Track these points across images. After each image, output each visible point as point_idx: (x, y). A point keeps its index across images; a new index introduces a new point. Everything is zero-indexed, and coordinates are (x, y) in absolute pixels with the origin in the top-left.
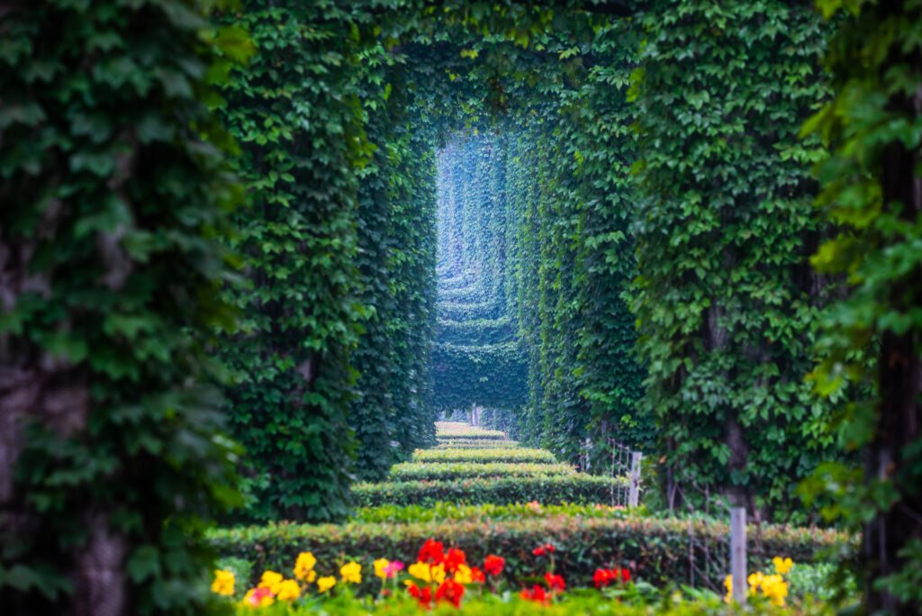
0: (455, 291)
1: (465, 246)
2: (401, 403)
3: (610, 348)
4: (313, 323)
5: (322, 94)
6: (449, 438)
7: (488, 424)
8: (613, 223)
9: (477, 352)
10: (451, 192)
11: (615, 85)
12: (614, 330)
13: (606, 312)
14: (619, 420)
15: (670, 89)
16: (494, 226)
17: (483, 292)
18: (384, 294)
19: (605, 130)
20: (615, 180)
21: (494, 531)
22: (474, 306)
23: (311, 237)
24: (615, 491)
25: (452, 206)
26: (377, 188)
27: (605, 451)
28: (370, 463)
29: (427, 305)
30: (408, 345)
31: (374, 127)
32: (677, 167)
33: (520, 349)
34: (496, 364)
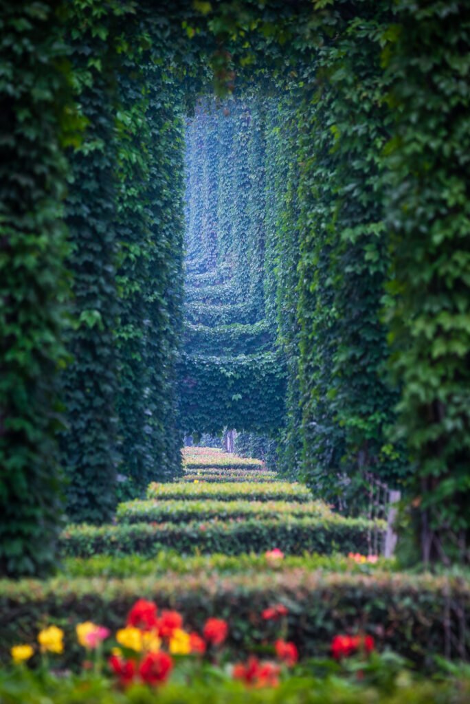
0: (208, 289)
1: (220, 234)
2: (133, 427)
3: (369, 364)
4: (18, 332)
5: (26, 54)
6: (198, 467)
7: (243, 451)
8: (374, 212)
9: (229, 364)
10: (204, 167)
11: (378, 43)
12: (374, 342)
13: (365, 320)
14: (378, 450)
15: (429, 52)
16: (252, 210)
17: (240, 291)
18: (110, 297)
19: (366, 98)
20: (377, 160)
21: (220, 587)
22: (228, 307)
23: (12, 231)
24: (373, 537)
25: (205, 186)
26: (103, 167)
27: (362, 489)
28: (93, 502)
29: (170, 308)
30: (142, 357)
31: (99, 92)
32: (440, 149)
33: (279, 361)
34: (251, 378)
